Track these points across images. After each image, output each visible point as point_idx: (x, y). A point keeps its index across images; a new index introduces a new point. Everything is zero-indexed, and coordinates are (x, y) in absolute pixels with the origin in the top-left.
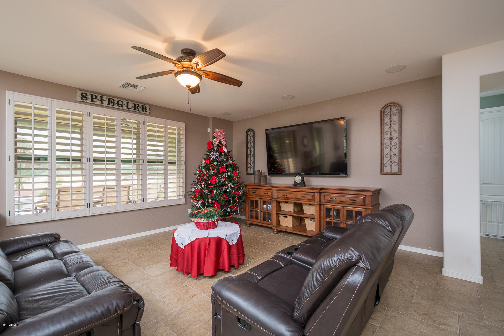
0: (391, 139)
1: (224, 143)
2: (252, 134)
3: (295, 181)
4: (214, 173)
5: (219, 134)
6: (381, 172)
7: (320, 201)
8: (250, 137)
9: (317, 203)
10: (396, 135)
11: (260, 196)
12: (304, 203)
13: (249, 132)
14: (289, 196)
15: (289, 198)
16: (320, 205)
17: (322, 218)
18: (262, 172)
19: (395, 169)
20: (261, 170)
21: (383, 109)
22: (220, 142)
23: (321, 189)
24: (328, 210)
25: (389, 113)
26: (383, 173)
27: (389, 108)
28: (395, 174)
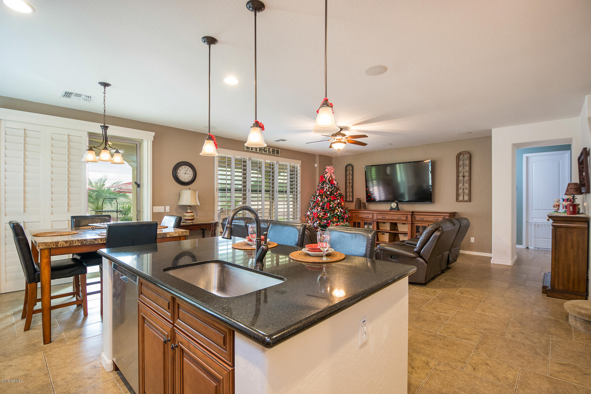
0: (464, 176)
1: (334, 177)
2: (351, 168)
3: (391, 207)
4: (327, 200)
5: (330, 170)
6: (457, 200)
7: (412, 221)
8: (349, 171)
9: (409, 222)
10: (467, 174)
11: (362, 219)
12: (398, 223)
13: (348, 166)
14: (387, 217)
15: (387, 219)
16: (412, 224)
17: (413, 233)
18: (361, 200)
19: (466, 198)
20: (361, 198)
21: (458, 156)
22: (331, 176)
23: (413, 212)
24: (418, 228)
25: (462, 158)
26: (458, 201)
27: (462, 155)
28: (466, 201)
